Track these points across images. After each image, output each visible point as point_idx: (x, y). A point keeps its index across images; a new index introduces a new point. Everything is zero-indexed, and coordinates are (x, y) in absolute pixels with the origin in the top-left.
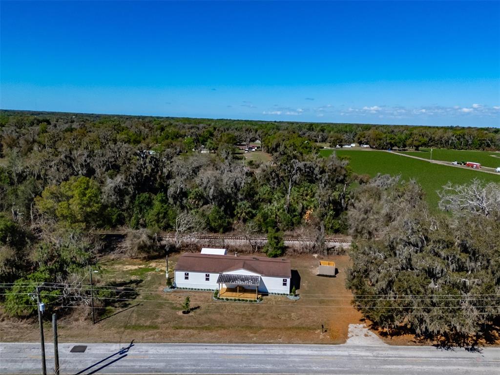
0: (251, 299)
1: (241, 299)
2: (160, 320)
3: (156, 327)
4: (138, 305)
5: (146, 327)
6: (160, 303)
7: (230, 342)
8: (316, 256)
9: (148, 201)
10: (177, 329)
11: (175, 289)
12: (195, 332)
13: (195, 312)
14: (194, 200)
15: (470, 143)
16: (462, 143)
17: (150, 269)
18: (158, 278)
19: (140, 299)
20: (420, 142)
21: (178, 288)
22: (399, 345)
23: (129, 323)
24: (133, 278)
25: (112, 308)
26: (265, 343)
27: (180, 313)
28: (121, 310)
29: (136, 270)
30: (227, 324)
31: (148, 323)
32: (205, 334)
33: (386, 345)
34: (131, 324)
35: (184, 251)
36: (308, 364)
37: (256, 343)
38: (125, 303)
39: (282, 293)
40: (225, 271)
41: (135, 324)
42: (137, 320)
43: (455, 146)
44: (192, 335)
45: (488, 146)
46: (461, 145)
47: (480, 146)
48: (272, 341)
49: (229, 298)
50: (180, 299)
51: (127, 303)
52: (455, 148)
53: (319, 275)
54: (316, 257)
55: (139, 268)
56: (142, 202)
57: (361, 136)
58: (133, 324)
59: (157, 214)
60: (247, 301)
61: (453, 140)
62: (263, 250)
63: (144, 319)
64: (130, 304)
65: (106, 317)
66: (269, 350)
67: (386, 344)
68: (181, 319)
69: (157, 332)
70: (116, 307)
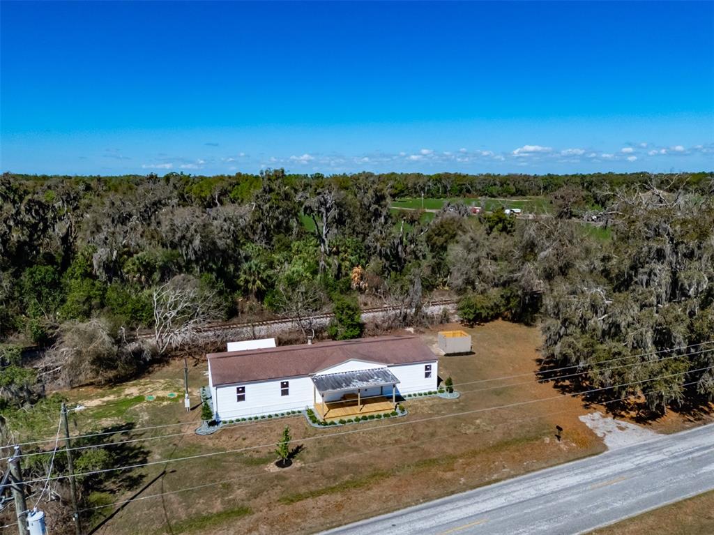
0: (386, 412)
1: (367, 415)
2: (240, 493)
3: (243, 512)
4: (164, 473)
5: (219, 515)
6: (210, 459)
7: (427, 498)
8: (411, 329)
9: (53, 279)
10: (292, 501)
11: (221, 424)
12: (338, 497)
13: (302, 459)
14: (138, 275)
15: (449, 188)
16: (439, 189)
17: (132, 400)
18: (165, 413)
19: (156, 459)
20: (396, 189)
21: (225, 422)
22: (678, 431)
23: (173, 518)
24: (107, 422)
25: (103, 495)
26: (489, 483)
27: (272, 468)
28: (130, 494)
29: (99, 407)
30: (383, 465)
31: (218, 506)
32: (359, 496)
33: (662, 436)
34: (179, 518)
35: (177, 359)
36: (599, 502)
37: (475, 488)
38: (129, 477)
39: (427, 391)
40: (319, 370)
41: (189, 516)
42: (188, 507)
43: (432, 194)
44: (339, 506)
45: (468, 191)
46: (438, 192)
47: (460, 192)
48: (495, 476)
49: (346, 419)
50: (247, 442)
51: (134, 474)
52: (433, 196)
53: (447, 355)
54: (413, 332)
55: (104, 402)
56: (42, 282)
57: (318, 186)
58: (184, 517)
59: (87, 300)
60: (379, 417)
61: (429, 186)
62: (325, 334)
63: (201, 501)
64: (141, 477)
65: (103, 519)
66: (509, 493)
67: (660, 435)
68: (285, 479)
69: (257, 520)
70: (112, 491)
